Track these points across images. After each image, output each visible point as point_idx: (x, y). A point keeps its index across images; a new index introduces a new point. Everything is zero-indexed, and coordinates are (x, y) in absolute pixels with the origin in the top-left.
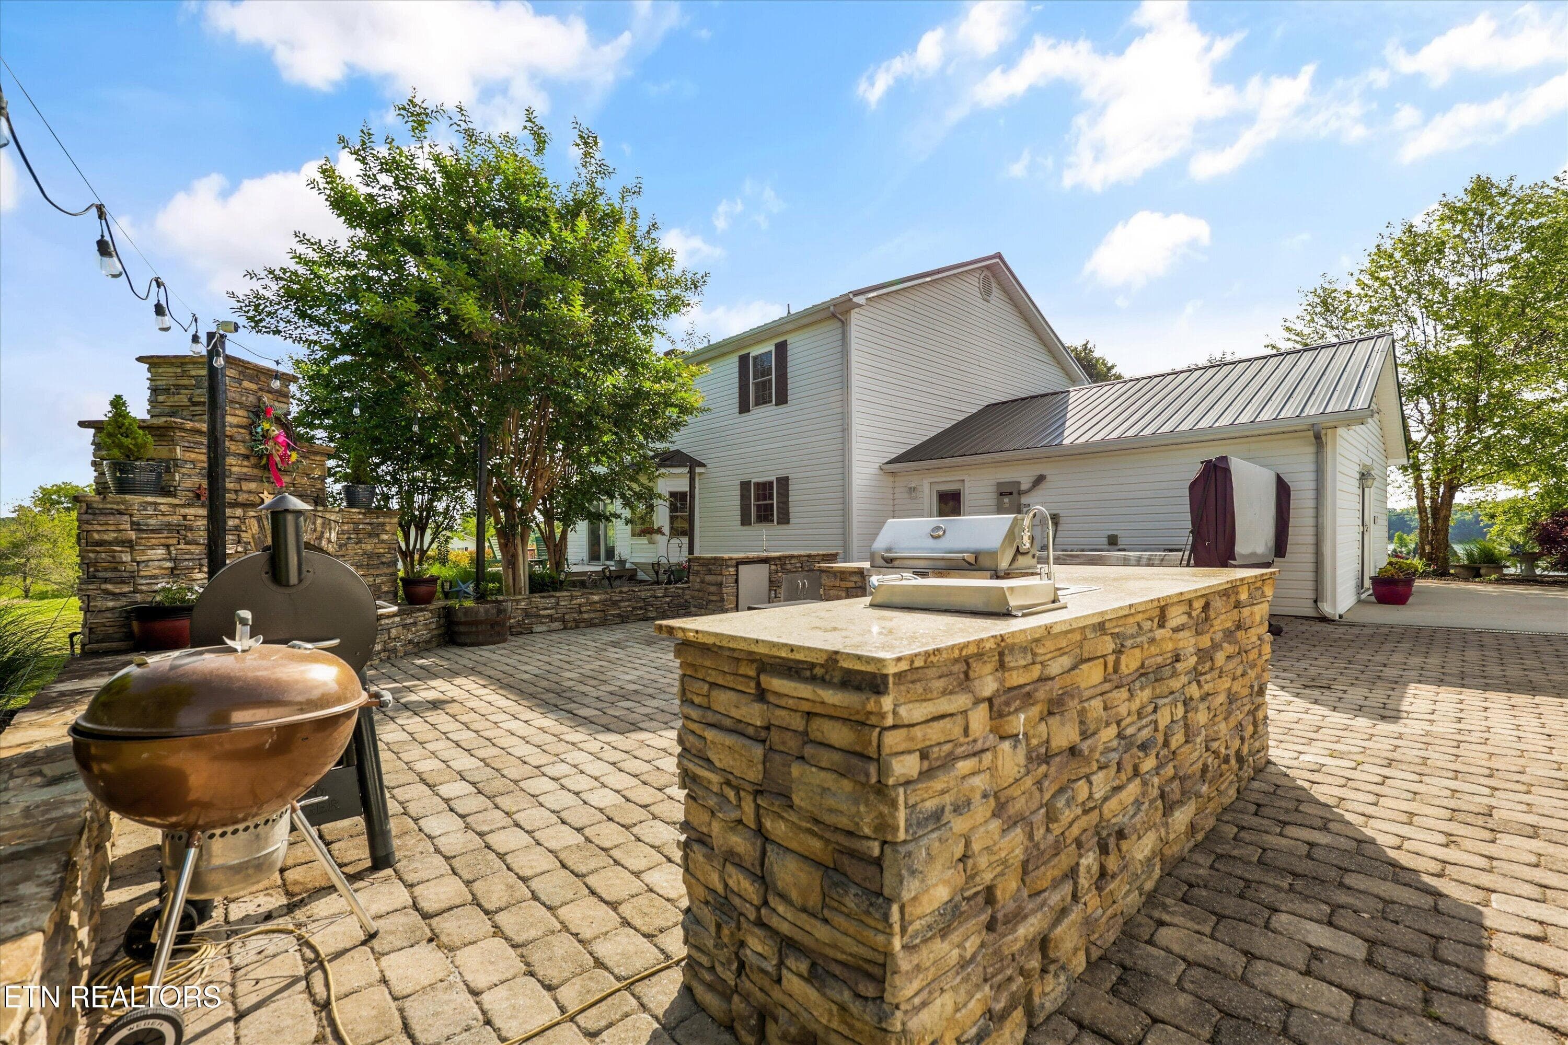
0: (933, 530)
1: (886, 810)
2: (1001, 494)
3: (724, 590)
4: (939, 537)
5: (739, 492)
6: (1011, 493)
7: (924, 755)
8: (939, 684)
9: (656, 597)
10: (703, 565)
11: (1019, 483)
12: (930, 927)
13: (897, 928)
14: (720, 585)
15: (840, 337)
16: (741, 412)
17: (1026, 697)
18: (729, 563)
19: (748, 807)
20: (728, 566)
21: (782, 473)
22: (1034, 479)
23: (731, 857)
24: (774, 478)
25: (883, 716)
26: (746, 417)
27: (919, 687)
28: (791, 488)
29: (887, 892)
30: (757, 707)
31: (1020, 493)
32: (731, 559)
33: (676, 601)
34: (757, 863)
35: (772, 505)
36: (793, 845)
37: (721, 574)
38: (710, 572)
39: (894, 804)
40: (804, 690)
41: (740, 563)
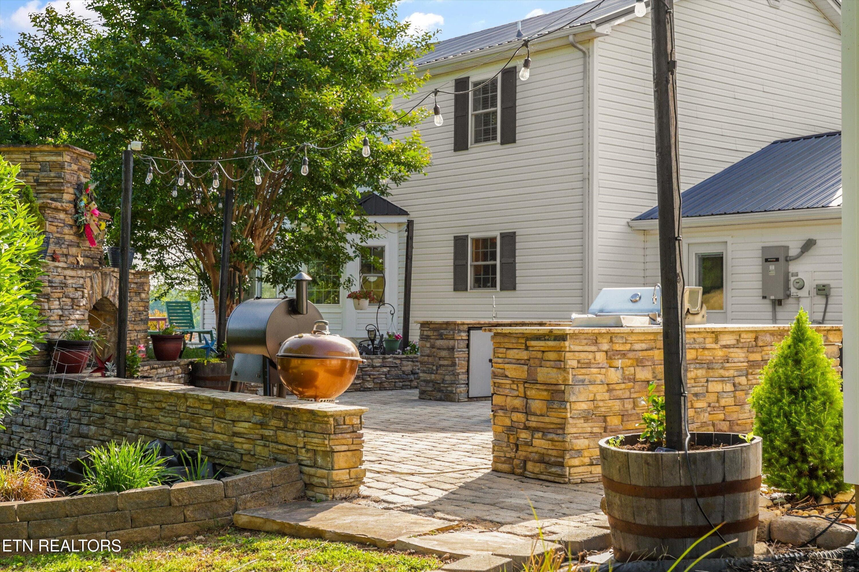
0: (632, 297)
1: (566, 375)
2: (767, 260)
3: (456, 355)
4: (636, 302)
5: (452, 249)
6: (777, 260)
7: (579, 362)
8: (585, 342)
9: (374, 367)
10: (434, 330)
11: (787, 248)
12: (580, 414)
13: (569, 410)
14: (452, 349)
15: (581, 68)
16: (456, 150)
17: (623, 355)
18: (461, 327)
19: (521, 388)
20: (460, 331)
21: (508, 229)
22: (801, 244)
23: (515, 410)
24: (497, 234)
25: (565, 347)
26: (462, 156)
27: (578, 341)
28: (518, 246)
29: (566, 399)
30: (526, 352)
31: (788, 259)
32: (463, 324)
33: (394, 372)
34: (524, 408)
35: (495, 266)
36: (538, 397)
37: (453, 339)
38: (441, 337)
39: (568, 373)
40: (542, 343)
41: (471, 328)
